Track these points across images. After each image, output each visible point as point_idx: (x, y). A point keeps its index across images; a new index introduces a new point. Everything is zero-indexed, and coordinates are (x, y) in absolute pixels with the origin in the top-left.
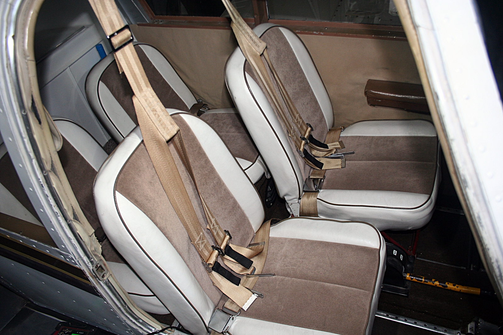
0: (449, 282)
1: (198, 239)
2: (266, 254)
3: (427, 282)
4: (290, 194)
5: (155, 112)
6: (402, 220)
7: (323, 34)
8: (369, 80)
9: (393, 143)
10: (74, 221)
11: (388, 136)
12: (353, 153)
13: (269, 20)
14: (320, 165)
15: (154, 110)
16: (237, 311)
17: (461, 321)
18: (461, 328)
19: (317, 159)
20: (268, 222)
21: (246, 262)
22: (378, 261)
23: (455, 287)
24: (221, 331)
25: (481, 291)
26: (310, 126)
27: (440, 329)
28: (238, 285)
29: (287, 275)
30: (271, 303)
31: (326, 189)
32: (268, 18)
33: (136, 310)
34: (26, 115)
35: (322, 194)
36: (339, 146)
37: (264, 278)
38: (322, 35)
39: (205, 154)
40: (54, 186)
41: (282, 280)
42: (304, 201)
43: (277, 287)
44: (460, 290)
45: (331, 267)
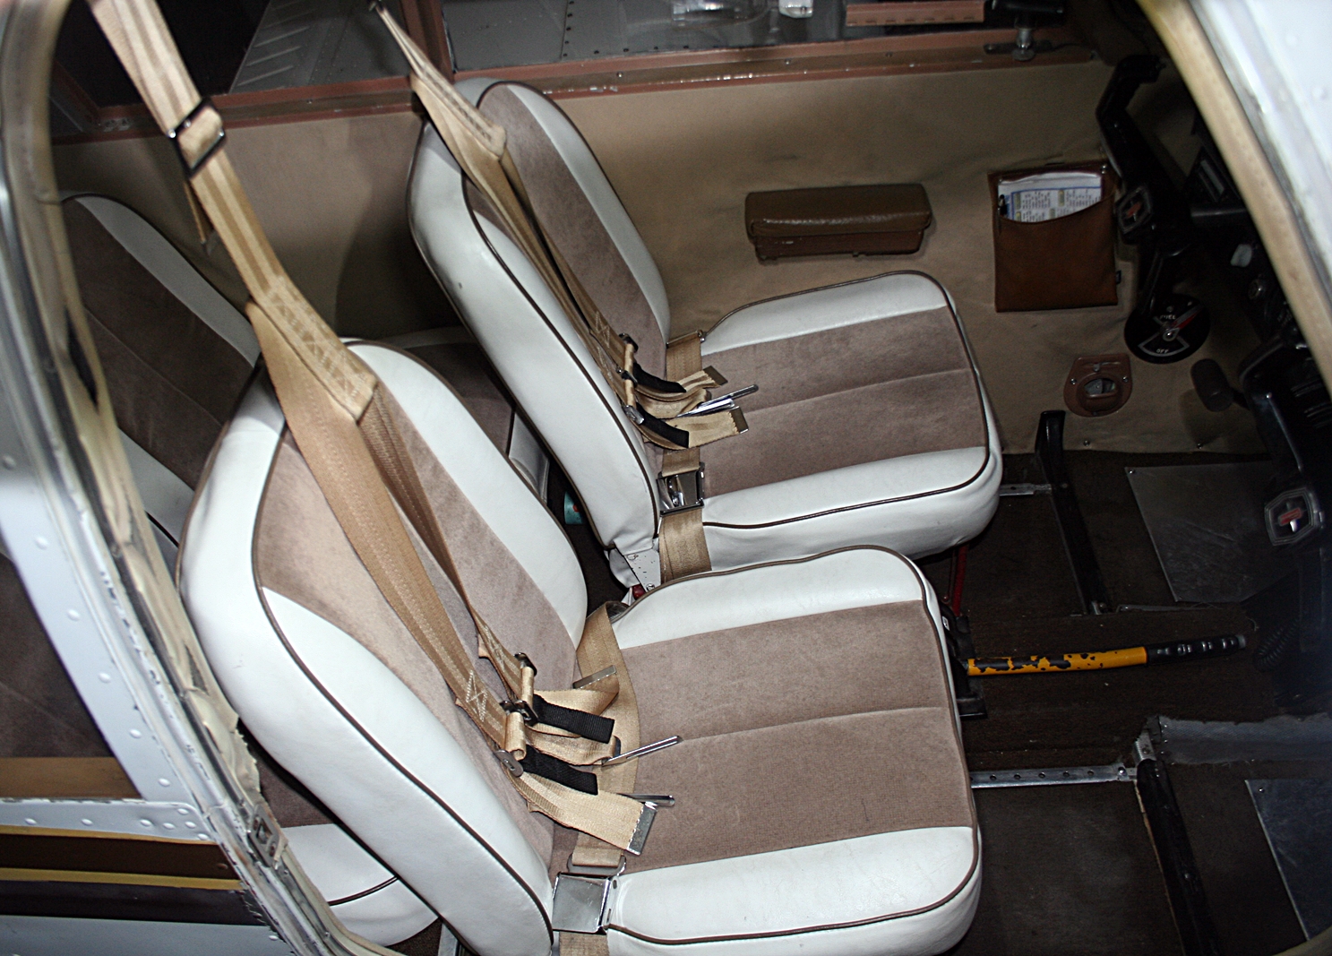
0: (1071, 652)
1: (468, 691)
2: (632, 696)
3: (1021, 667)
4: (631, 527)
5: (310, 343)
6: (939, 523)
7: (616, 90)
8: (751, 194)
9: (848, 344)
10: (193, 691)
11: (828, 331)
12: (755, 389)
13: (456, 76)
14: (681, 437)
15: (307, 337)
16: (616, 863)
17: (1116, 739)
18: (1121, 756)
19: (668, 423)
20: (600, 613)
21: (591, 727)
22: (931, 628)
23: (1088, 660)
24: (595, 927)
25: (1147, 651)
26: (630, 340)
27: (1077, 773)
28: (596, 793)
29: (715, 731)
30: (700, 811)
31: (716, 494)
32: (453, 68)
33: (349, 941)
34: (56, 375)
35: (713, 508)
36: (710, 381)
37: (653, 757)
38: (612, 93)
39: (428, 450)
40: (140, 588)
41: (708, 746)
42: (668, 539)
43: (701, 767)
44: (1101, 665)
45: (822, 676)
